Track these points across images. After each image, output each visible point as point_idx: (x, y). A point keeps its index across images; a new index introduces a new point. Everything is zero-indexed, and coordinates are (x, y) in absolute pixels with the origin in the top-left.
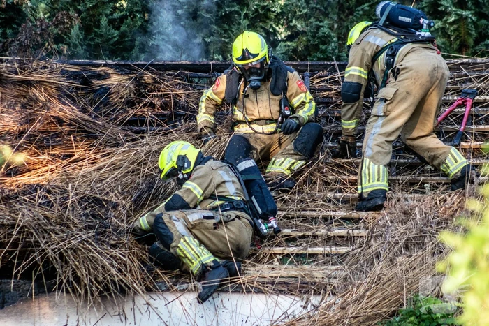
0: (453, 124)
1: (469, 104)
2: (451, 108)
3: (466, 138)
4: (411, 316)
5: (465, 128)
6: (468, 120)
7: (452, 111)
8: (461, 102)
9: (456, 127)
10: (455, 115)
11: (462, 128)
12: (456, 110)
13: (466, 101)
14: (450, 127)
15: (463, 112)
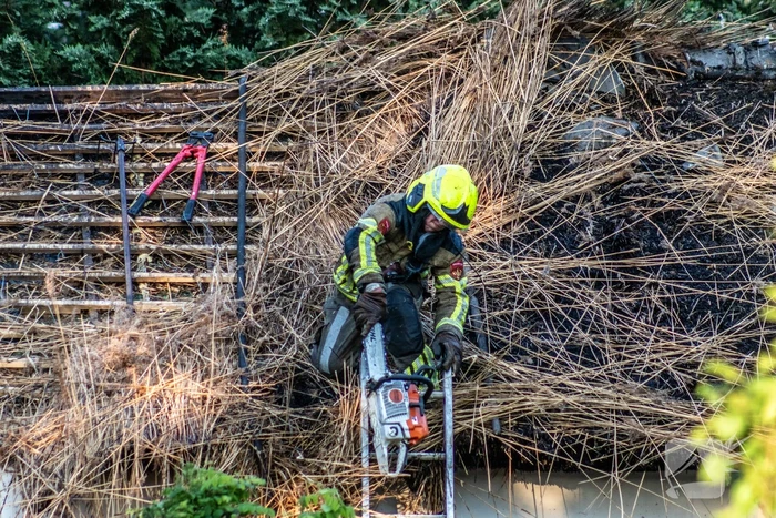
0: (178, 188)
1: (201, 155)
2: (174, 162)
3: (201, 209)
4: (182, 500)
5: (198, 194)
6: (202, 182)
7: (175, 167)
8: (188, 152)
9: (184, 192)
10: (179, 174)
11: (194, 193)
12: (183, 165)
13: (197, 151)
14: (173, 192)
15: (192, 168)
